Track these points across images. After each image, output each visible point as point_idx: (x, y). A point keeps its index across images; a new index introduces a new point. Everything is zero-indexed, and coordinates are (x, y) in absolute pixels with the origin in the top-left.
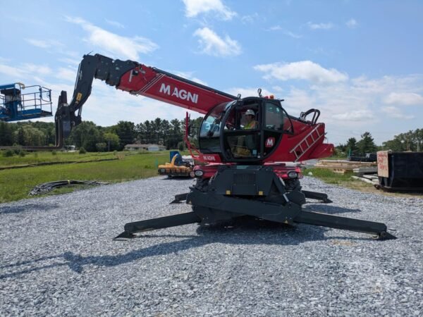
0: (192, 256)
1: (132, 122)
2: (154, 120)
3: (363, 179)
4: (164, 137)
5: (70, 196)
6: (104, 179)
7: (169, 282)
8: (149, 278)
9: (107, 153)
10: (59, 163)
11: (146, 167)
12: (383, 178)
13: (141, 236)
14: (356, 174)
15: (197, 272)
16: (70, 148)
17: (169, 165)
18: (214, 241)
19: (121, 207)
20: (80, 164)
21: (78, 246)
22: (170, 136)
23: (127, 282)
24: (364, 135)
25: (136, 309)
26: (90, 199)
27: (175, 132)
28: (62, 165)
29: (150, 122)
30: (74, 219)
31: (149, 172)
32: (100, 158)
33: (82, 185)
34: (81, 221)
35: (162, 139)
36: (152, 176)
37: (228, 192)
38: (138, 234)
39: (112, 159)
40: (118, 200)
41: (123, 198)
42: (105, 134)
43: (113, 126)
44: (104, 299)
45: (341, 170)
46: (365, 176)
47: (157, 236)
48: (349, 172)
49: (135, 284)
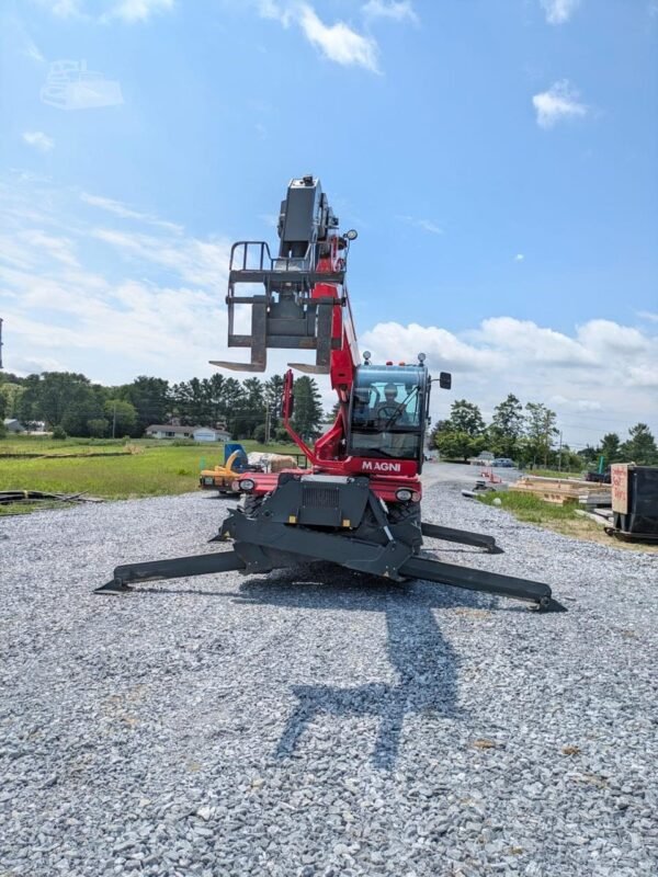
0: (218, 620)
1: (164, 379)
2: (209, 378)
3: (592, 516)
4: (228, 412)
5: (26, 520)
6: (96, 492)
7: (167, 652)
8: (137, 645)
9: (109, 440)
10: (10, 456)
11: (182, 473)
12: (619, 514)
13: (142, 590)
14: (583, 507)
15: (217, 641)
16: (35, 427)
17: (223, 471)
18: (263, 602)
19: (119, 544)
20: (51, 460)
21: (32, 599)
22: (242, 412)
23: (103, 649)
24: (636, 429)
25: (109, 680)
26: (63, 527)
27: (250, 403)
28: (17, 461)
29: (201, 381)
30: (29, 559)
31: (184, 483)
32: (92, 450)
33: (52, 502)
34: (41, 563)
35: (223, 417)
36: (190, 490)
37: (292, 520)
38: (137, 586)
39: (117, 454)
40: (114, 530)
41: (125, 529)
42: (108, 401)
43: (125, 388)
44: (63, 668)
45: (558, 497)
46: (597, 510)
47: (168, 592)
48: (572, 501)
49: (115, 652)
